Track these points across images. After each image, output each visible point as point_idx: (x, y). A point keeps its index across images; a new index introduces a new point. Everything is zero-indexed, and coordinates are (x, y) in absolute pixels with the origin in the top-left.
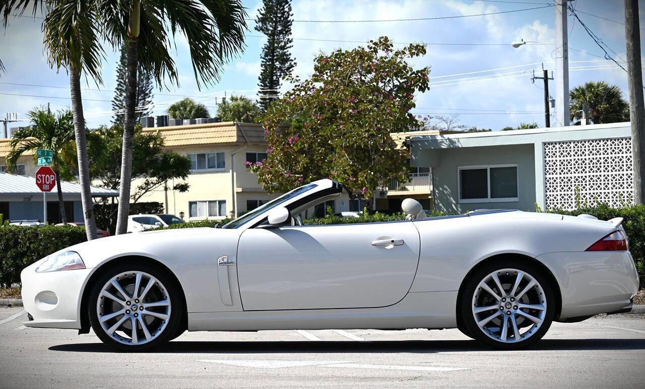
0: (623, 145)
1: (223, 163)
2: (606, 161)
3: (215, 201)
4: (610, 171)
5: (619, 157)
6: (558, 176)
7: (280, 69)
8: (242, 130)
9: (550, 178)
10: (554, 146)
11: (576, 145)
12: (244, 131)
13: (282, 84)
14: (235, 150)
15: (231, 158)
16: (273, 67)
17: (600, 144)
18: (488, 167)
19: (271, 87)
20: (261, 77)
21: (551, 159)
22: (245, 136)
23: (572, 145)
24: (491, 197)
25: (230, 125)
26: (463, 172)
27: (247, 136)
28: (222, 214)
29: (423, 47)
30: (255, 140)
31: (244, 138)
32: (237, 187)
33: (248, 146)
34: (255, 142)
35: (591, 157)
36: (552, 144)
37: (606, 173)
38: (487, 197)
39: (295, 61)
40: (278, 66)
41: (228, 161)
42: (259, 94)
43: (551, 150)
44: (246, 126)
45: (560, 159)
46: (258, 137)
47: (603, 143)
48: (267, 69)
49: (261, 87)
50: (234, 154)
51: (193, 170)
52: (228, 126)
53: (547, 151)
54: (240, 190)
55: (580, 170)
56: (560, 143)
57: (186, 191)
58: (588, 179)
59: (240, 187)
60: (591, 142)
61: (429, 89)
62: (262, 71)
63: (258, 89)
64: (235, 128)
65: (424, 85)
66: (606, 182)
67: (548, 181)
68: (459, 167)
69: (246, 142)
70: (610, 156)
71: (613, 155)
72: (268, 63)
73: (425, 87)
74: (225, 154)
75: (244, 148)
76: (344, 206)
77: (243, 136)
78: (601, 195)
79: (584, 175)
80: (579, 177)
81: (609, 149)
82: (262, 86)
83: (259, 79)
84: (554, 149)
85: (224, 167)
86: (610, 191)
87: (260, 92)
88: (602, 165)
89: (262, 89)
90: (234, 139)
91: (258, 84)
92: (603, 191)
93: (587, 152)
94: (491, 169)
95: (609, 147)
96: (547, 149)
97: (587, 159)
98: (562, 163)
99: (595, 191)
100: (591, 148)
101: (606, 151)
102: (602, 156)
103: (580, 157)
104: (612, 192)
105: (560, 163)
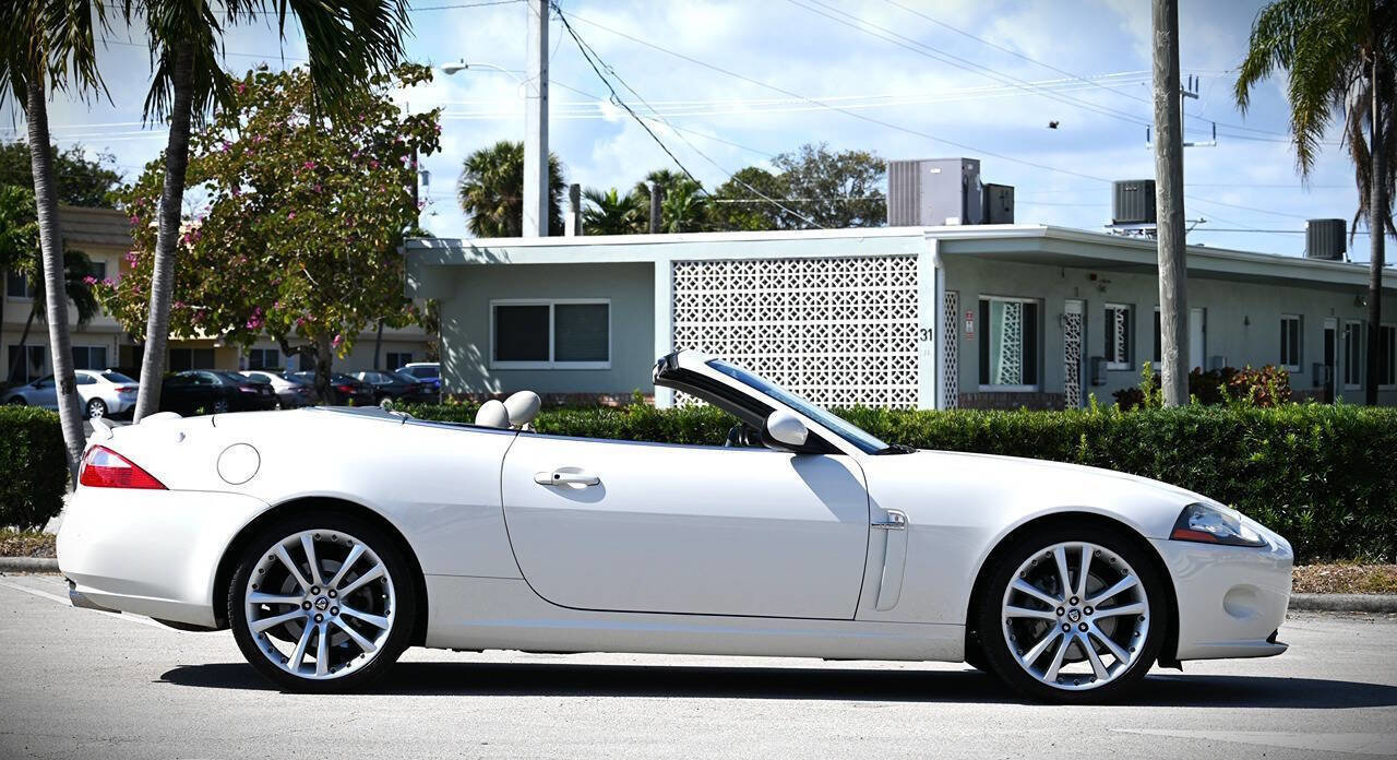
0: (827, 270)
2: (794, 299)
4: (801, 318)
5: (819, 294)
6: (700, 324)
9: (683, 328)
10: (693, 269)
11: (737, 268)
17: (783, 267)
18: (552, 303)
21: (686, 292)
23: (729, 267)
24: (556, 360)
26: (500, 310)
29: (428, 69)
35: (765, 291)
36: (689, 264)
37: (794, 323)
38: (546, 358)
43: (686, 276)
45: (704, 292)
47: (790, 266)
53: (679, 276)
55: (743, 315)
56: (704, 264)
58: (757, 332)
60: (765, 263)
61: (440, 150)
65: (431, 143)
66: (793, 339)
67: (680, 333)
68: (492, 301)
70: (801, 290)
71: (809, 290)
73: (433, 146)
78: (783, 363)
79: (750, 324)
80: (740, 328)
81: (801, 277)
84: (693, 273)
86: (800, 355)
88: (787, 307)
92: (786, 355)
93: (757, 283)
94: (557, 306)
95: (801, 274)
96: (679, 273)
97: (758, 295)
98: (708, 300)
99: (772, 355)
100: (765, 274)
101: (794, 282)
102: (786, 290)
103: (743, 291)
104: (805, 358)
105: (704, 301)
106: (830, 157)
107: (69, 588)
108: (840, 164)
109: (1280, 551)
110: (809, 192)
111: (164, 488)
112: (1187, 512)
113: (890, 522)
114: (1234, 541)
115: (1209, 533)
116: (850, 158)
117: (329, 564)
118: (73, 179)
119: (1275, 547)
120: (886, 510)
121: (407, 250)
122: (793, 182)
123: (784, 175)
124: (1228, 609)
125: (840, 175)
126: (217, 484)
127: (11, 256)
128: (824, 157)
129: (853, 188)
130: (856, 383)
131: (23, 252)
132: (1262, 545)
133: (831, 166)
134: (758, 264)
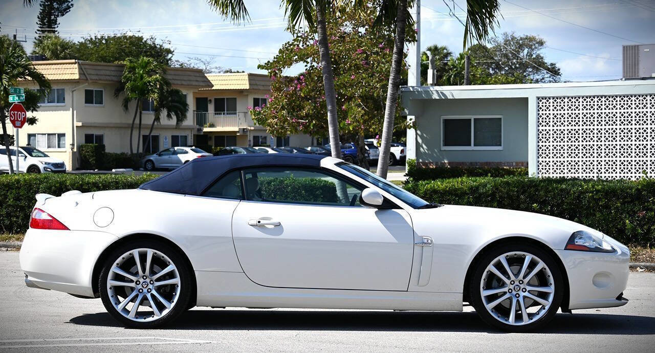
0: (617, 101)
1: (63, 98)
2: (600, 115)
3: (55, 134)
4: (603, 125)
5: (612, 113)
6: (551, 128)
7: (58, 8)
8: (83, 68)
9: (543, 130)
11: (570, 100)
12: (85, 69)
13: (59, 24)
14: (75, 87)
15: (71, 94)
16: (51, 7)
17: (594, 100)
18: (472, 117)
19: (50, 26)
20: (39, 16)
21: (544, 112)
22: (85, 73)
23: (566, 100)
24: (475, 145)
25: (72, 63)
26: (446, 121)
27: (88, 74)
28: (61, 146)
30: (94, 77)
31: (86, 76)
32: (77, 121)
33: (88, 83)
34: (94, 80)
35: (585, 111)
37: (600, 127)
38: (470, 145)
39: (72, 3)
40: (56, 6)
41: (68, 97)
42: (37, 32)
43: (544, 104)
44: (86, 65)
45: (553, 112)
46: (97, 75)
47: (597, 99)
48: (45, 9)
49: (40, 26)
50: (75, 90)
51: (42, 105)
52: (69, 63)
54: (80, 124)
55: (573, 123)
56: (553, 98)
57: (35, 124)
58: (581, 132)
59: (80, 122)
60: (585, 98)
62: (41, 11)
63: (37, 27)
64: (76, 66)
66: (599, 135)
67: (541, 132)
68: (442, 117)
69: (87, 79)
70: (603, 111)
71: (607, 111)
72: (46, 3)
74: (65, 90)
75: (85, 85)
76: (167, 140)
77: (84, 74)
78: (594, 147)
79: (577, 128)
80: (572, 130)
81: (603, 105)
82: (40, 24)
83: (38, 18)
84: (547, 103)
85: (64, 102)
86: (603, 143)
87: (38, 30)
88: (596, 119)
89: (40, 27)
90: (77, 77)
91: (37, 23)
92: (595, 143)
93: (581, 107)
94: (475, 119)
95: (603, 103)
96: (541, 103)
97: (581, 114)
98: (555, 116)
99: (588, 143)
100: (585, 103)
101: (600, 107)
102: (596, 111)
103: (574, 112)
104: (605, 145)
105: (553, 116)
106: (516, 38)
107: (25, 278)
108: (521, 42)
109: (623, 254)
110: (506, 56)
111: (68, 229)
112: (573, 236)
113: (424, 243)
114: (598, 250)
115: (585, 246)
116: (526, 39)
117: (156, 268)
118: (150, 52)
119: (619, 252)
120: (422, 237)
121: (402, 92)
122: (498, 51)
123: (494, 47)
124: (594, 283)
125: (521, 47)
126: (93, 227)
127: (146, 92)
128: (513, 38)
129: (528, 53)
130: (632, 157)
131: (152, 90)
132: (614, 251)
133: (517, 43)
134: (581, 98)
